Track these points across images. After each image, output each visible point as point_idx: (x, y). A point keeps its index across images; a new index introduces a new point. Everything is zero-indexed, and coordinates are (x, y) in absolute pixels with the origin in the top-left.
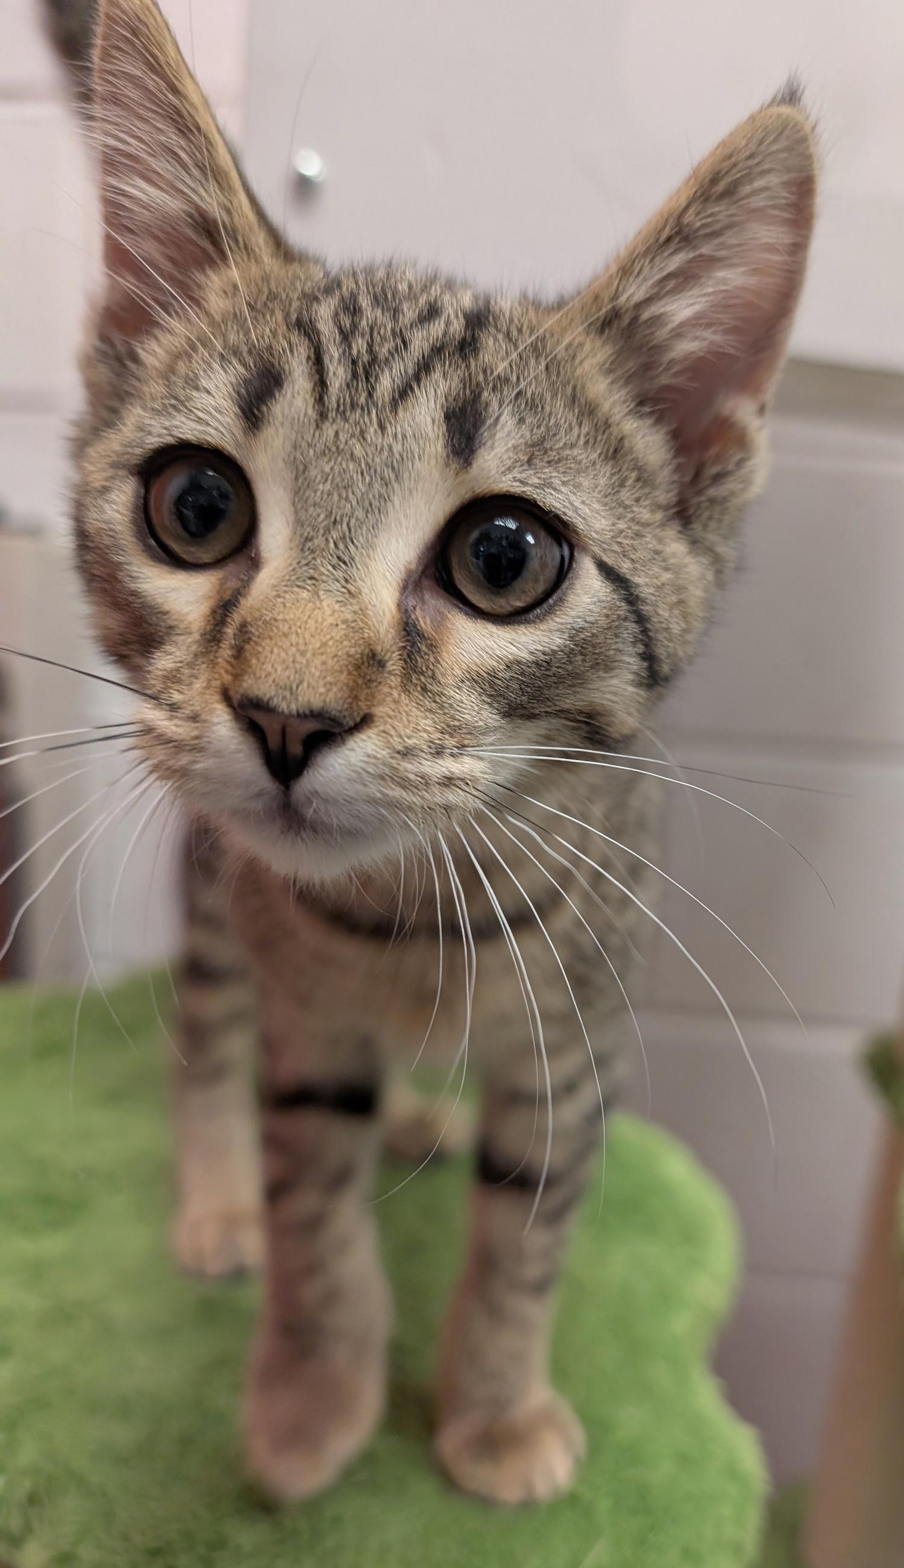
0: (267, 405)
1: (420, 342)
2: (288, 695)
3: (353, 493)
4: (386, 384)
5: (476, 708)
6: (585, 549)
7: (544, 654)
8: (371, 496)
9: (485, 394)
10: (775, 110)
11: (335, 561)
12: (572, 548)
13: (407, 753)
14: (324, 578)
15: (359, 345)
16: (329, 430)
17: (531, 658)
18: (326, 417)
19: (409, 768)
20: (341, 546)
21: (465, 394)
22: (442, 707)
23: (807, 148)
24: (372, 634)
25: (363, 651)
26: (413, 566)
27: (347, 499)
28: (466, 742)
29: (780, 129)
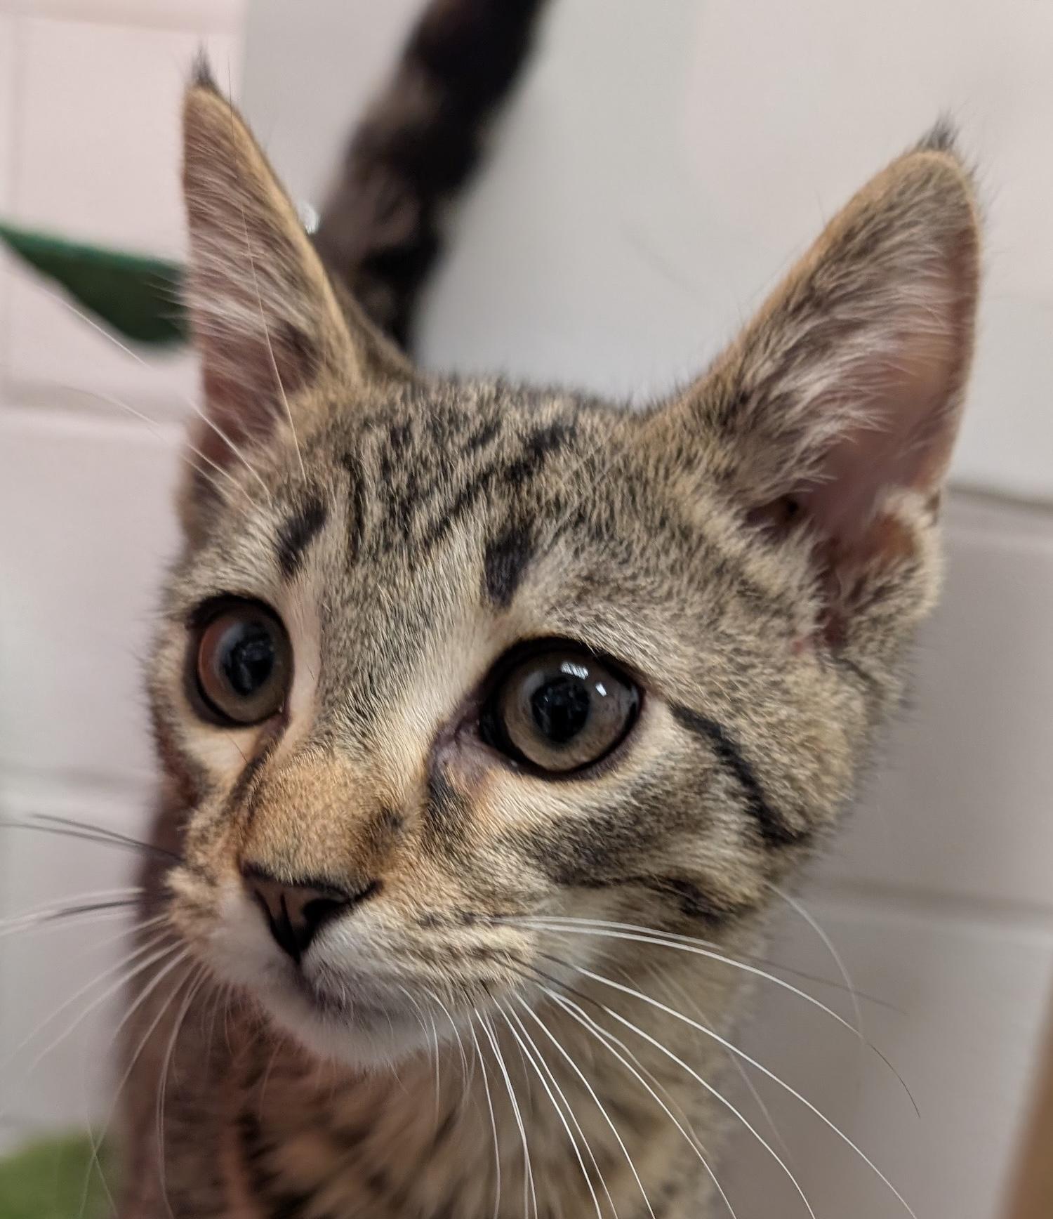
0: (303, 549)
1: (463, 470)
2: (284, 860)
3: (376, 641)
4: (420, 521)
5: (515, 870)
6: (657, 694)
7: (601, 810)
8: (396, 643)
9: (538, 522)
10: (920, 156)
11: (353, 714)
12: (642, 692)
13: (430, 922)
14: (341, 732)
15: (400, 479)
16: (360, 572)
17: (585, 815)
18: (358, 561)
19: (430, 938)
20: (361, 698)
21: (513, 524)
22: (469, 870)
23: (962, 195)
24: (386, 792)
25: (373, 812)
26: (446, 718)
27: (370, 648)
28: (503, 910)
29: (925, 177)
